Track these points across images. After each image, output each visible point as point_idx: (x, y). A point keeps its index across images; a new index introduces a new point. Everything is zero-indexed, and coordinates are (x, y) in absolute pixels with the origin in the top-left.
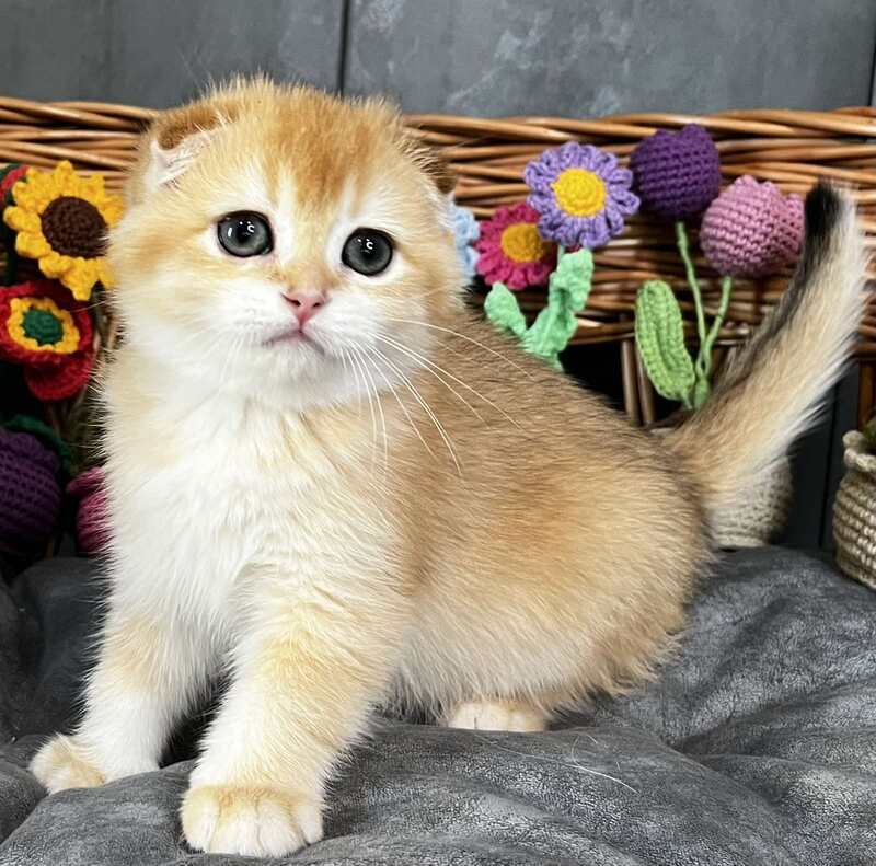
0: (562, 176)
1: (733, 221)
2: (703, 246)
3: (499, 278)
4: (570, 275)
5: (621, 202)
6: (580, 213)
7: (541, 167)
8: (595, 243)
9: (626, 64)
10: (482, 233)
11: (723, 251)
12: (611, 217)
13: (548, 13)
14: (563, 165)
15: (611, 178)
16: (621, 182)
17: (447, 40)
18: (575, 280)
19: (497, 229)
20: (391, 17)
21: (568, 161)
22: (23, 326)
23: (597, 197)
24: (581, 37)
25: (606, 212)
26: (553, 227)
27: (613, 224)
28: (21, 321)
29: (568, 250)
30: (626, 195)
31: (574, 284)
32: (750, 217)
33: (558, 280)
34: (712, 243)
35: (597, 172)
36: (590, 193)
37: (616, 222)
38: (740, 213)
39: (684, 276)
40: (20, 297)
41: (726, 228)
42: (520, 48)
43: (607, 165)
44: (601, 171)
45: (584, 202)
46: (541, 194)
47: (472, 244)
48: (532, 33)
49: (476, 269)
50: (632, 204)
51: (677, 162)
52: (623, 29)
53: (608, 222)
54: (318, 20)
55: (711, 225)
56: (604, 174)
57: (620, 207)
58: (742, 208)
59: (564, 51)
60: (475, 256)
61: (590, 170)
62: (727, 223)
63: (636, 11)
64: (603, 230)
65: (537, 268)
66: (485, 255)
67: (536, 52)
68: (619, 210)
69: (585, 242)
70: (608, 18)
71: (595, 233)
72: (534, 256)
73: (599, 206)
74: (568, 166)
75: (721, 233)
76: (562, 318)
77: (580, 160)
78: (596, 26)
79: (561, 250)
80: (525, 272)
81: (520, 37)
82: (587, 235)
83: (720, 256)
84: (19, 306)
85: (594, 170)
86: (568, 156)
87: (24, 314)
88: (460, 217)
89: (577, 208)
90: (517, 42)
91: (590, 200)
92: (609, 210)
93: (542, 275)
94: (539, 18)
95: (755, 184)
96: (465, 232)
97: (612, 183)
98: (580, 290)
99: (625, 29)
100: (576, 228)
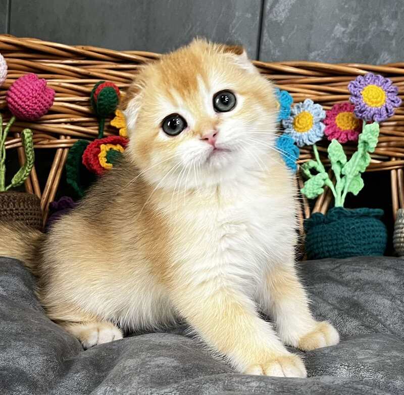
0: (366, 88)
3: (334, 137)
4: (369, 134)
5: (393, 101)
6: (374, 105)
7: (356, 84)
8: (380, 119)
9: (394, 42)
10: (327, 116)
12: (388, 107)
13: (358, 16)
14: (367, 83)
15: (388, 90)
16: (393, 92)
17: (310, 27)
18: (371, 137)
19: (334, 115)
20: (283, 15)
21: (369, 81)
22: (106, 157)
23: (382, 98)
24: (373, 28)
25: (386, 105)
26: (361, 112)
27: (389, 111)
28: (105, 155)
29: (368, 123)
30: (395, 98)
31: (371, 139)
33: (362, 137)
35: (382, 87)
36: (379, 96)
37: (391, 110)
40: (105, 144)
42: (344, 33)
43: (387, 83)
44: (384, 86)
45: (376, 100)
46: (356, 96)
47: (322, 121)
48: (350, 25)
49: (324, 133)
50: (398, 102)
52: (393, 25)
53: (387, 110)
54: (249, 16)
56: (386, 88)
57: (393, 103)
59: (365, 34)
60: (323, 127)
61: (379, 86)
63: (399, 17)
64: (385, 114)
65: (353, 133)
66: (328, 126)
67: (352, 35)
68: (392, 105)
69: (376, 119)
70: (386, 19)
71: (380, 115)
72: (351, 127)
73: (383, 102)
74: (369, 84)
76: (364, 157)
77: (374, 81)
78: (380, 23)
79: (364, 123)
80: (347, 134)
81: (344, 27)
82: (377, 116)
84: (104, 148)
85: (381, 86)
86: (369, 79)
87: (107, 152)
88: (316, 108)
89: (373, 103)
90: (343, 29)
91: (379, 100)
92: (387, 104)
93: (355, 136)
94: (354, 18)
96: (319, 115)
97: (389, 92)
98: (373, 142)
99: (394, 24)
100: (372, 113)
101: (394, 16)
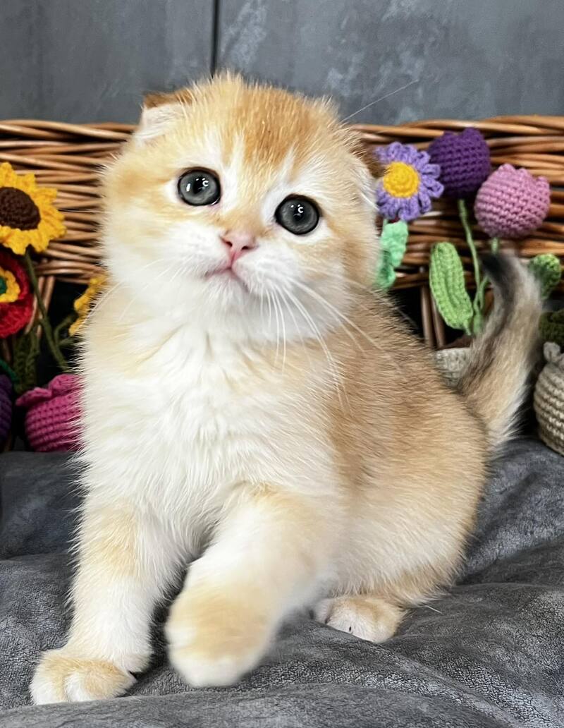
1: (498, 198)
2: (477, 216)
4: (391, 239)
5: (430, 188)
6: (400, 195)
8: (409, 217)
9: (420, 91)
11: (491, 220)
12: (423, 199)
13: (362, 55)
14: (389, 158)
15: (423, 170)
16: (431, 173)
18: (394, 243)
20: (248, 59)
21: (393, 156)
23: (413, 183)
24: (386, 71)
25: (419, 195)
26: (380, 204)
27: (423, 204)
29: (391, 222)
30: (433, 183)
31: (395, 246)
32: (510, 195)
33: (382, 242)
34: (483, 214)
35: (414, 165)
36: (408, 180)
37: (426, 203)
38: (503, 192)
39: (465, 238)
41: (492, 204)
42: (342, 81)
43: (422, 160)
44: (417, 165)
45: (402, 187)
48: (351, 69)
50: (438, 189)
51: (459, 155)
52: (417, 66)
53: (420, 202)
55: (482, 201)
56: (419, 167)
57: (429, 191)
58: (504, 188)
59: (375, 81)
61: (408, 163)
62: (494, 200)
63: (426, 53)
64: (416, 208)
67: (354, 83)
68: (428, 194)
69: (402, 216)
70: (406, 57)
71: (409, 210)
73: (414, 191)
74: (393, 160)
75: (489, 207)
76: (384, 271)
77: (402, 156)
78: (398, 64)
79: (385, 221)
81: (342, 74)
82: (404, 211)
83: (490, 223)
85: (411, 164)
86: (393, 152)
89: (397, 191)
90: (340, 76)
91: (408, 186)
92: (421, 193)
94: (356, 58)
95: (513, 170)
97: (424, 174)
98: (397, 251)
99: (419, 64)
100: (397, 206)
101: (419, 52)
